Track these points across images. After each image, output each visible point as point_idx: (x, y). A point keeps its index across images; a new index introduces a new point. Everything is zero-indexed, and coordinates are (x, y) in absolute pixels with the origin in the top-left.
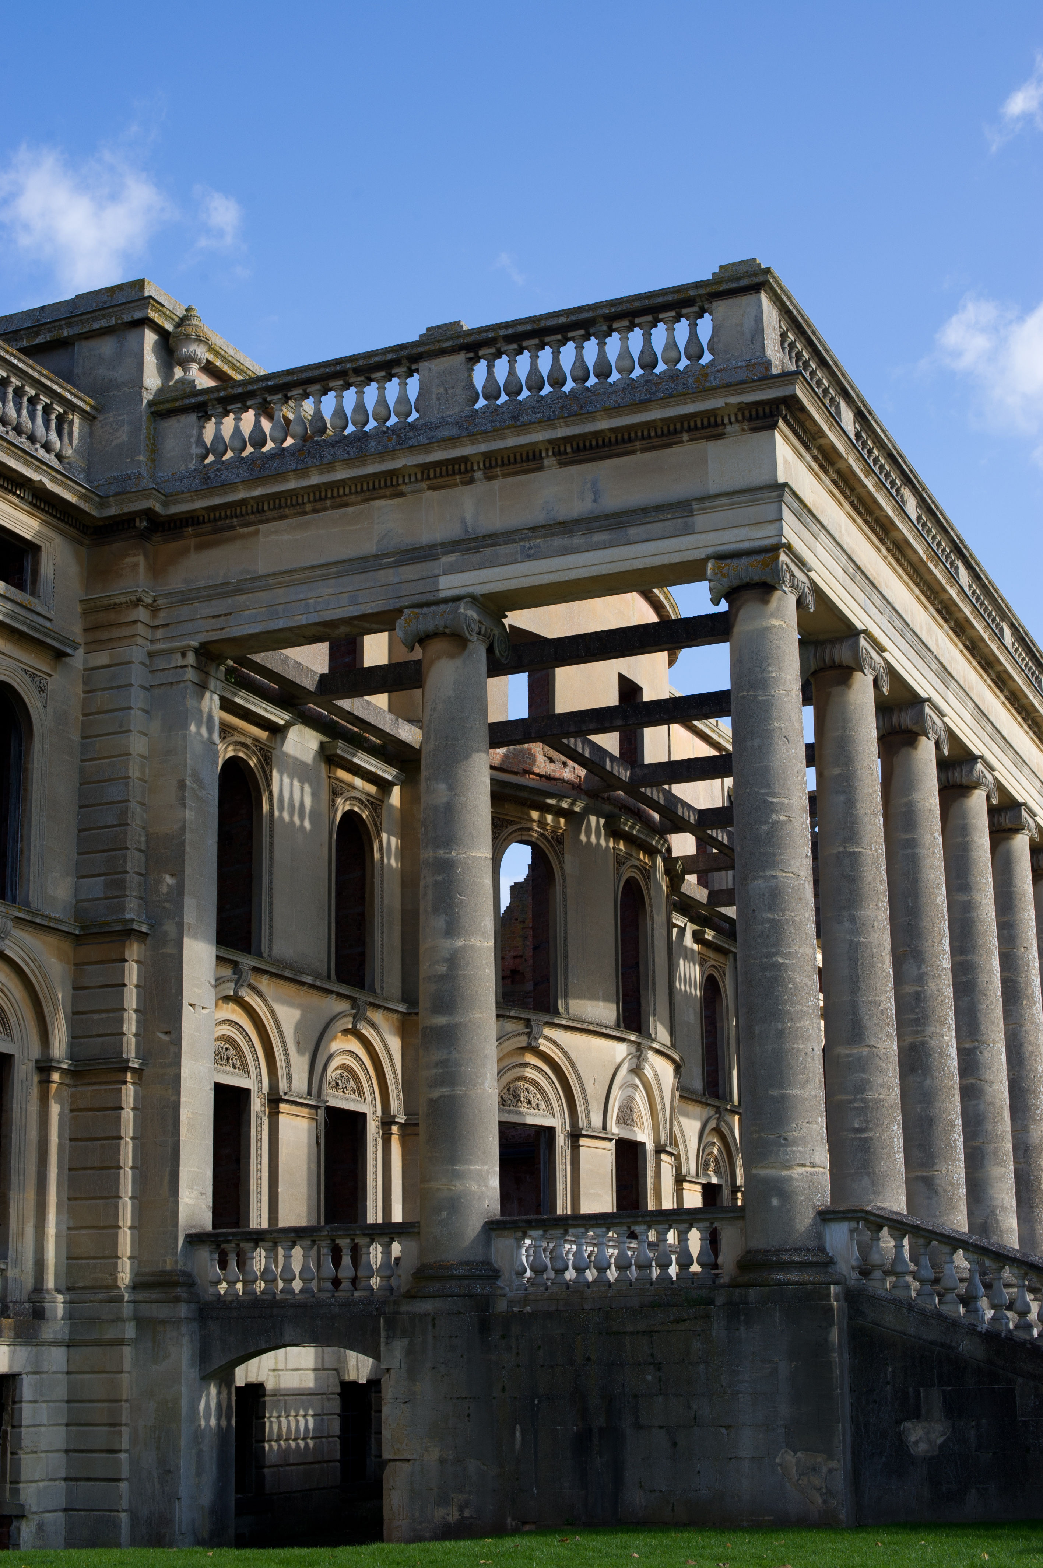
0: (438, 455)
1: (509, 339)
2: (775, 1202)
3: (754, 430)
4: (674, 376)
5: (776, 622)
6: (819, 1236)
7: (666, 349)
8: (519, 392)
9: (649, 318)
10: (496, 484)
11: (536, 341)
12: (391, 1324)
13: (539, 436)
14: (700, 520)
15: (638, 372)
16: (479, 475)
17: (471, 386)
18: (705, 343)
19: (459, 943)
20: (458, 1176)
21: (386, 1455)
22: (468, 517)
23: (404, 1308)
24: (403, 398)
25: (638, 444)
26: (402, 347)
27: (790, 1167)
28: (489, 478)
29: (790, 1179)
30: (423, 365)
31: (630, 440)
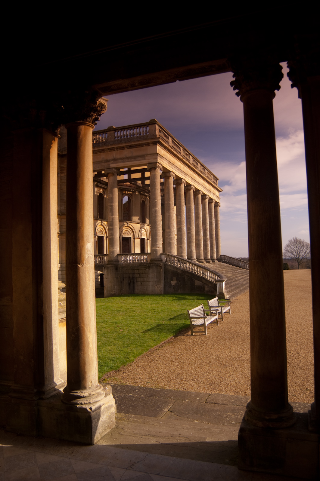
0: (110, 147)
1: (120, 129)
2: (155, 252)
3: (154, 145)
4: (143, 136)
5: (156, 173)
6: (161, 257)
7: (142, 132)
8: (122, 137)
9: (140, 127)
10: (118, 151)
11: (124, 130)
12: (105, 268)
13: (124, 145)
14: (146, 158)
15: (138, 135)
16: (116, 150)
17: (115, 136)
18: (148, 131)
19: (113, 217)
20: (113, 248)
21: (104, 285)
22: (114, 156)
23: (106, 266)
24: (105, 138)
25: (138, 146)
26: (105, 130)
27: (157, 248)
28: (117, 150)
29: (157, 249)
30: (108, 132)
31: (137, 146)
